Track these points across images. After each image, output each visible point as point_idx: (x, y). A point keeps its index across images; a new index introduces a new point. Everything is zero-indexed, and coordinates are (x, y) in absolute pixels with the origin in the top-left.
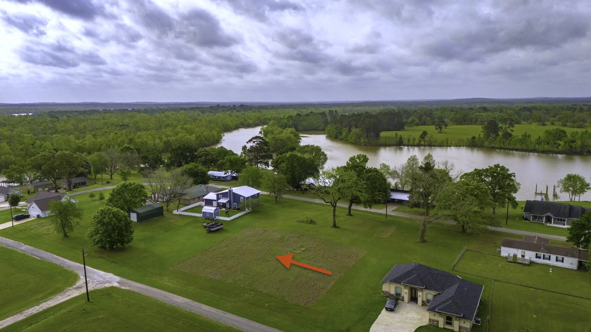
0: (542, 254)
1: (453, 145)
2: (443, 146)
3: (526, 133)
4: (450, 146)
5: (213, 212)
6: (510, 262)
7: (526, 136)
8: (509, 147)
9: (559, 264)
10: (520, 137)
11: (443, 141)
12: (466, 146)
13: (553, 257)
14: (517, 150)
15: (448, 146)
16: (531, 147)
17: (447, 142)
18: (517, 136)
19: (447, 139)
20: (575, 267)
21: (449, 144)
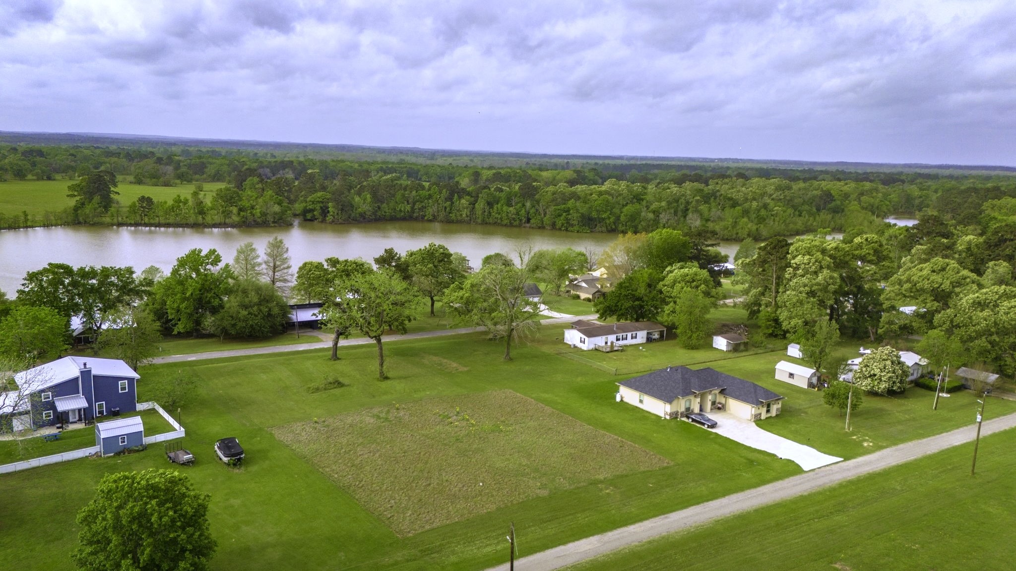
0: (621, 335)
1: (39, 225)
2: (19, 228)
3: (179, 196)
4: (32, 227)
5: (141, 428)
6: (608, 352)
7: (181, 201)
8: (152, 221)
9: (634, 342)
10: (170, 203)
11: (16, 218)
12: (61, 225)
13: (629, 335)
14: (167, 225)
15: (27, 227)
16: (191, 220)
17: (26, 220)
18: (166, 202)
19: (25, 212)
20: (644, 340)
21: (29, 224)
